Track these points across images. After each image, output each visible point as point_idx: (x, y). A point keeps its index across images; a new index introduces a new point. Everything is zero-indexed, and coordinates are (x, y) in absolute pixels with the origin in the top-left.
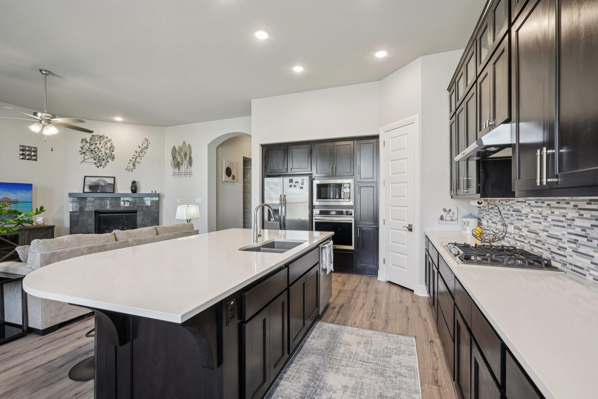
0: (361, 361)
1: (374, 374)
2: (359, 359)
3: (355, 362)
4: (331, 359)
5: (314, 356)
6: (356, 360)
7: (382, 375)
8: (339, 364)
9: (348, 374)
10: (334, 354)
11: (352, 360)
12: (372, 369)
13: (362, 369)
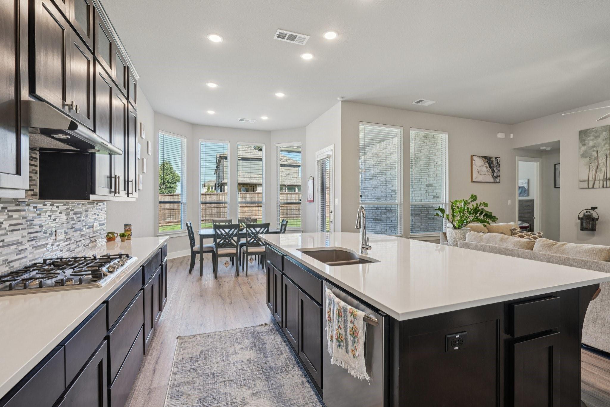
0: (232, 381)
1: (215, 372)
2: (235, 381)
3: (238, 376)
4: (262, 368)
5: (280, 365)
6: (237, 379)
7: (207, 375)
8: (251, 368)
9: (238, 363)
10: (263, 375)
11: (242, 377)
12: (218, 376)
13: (228, 372)
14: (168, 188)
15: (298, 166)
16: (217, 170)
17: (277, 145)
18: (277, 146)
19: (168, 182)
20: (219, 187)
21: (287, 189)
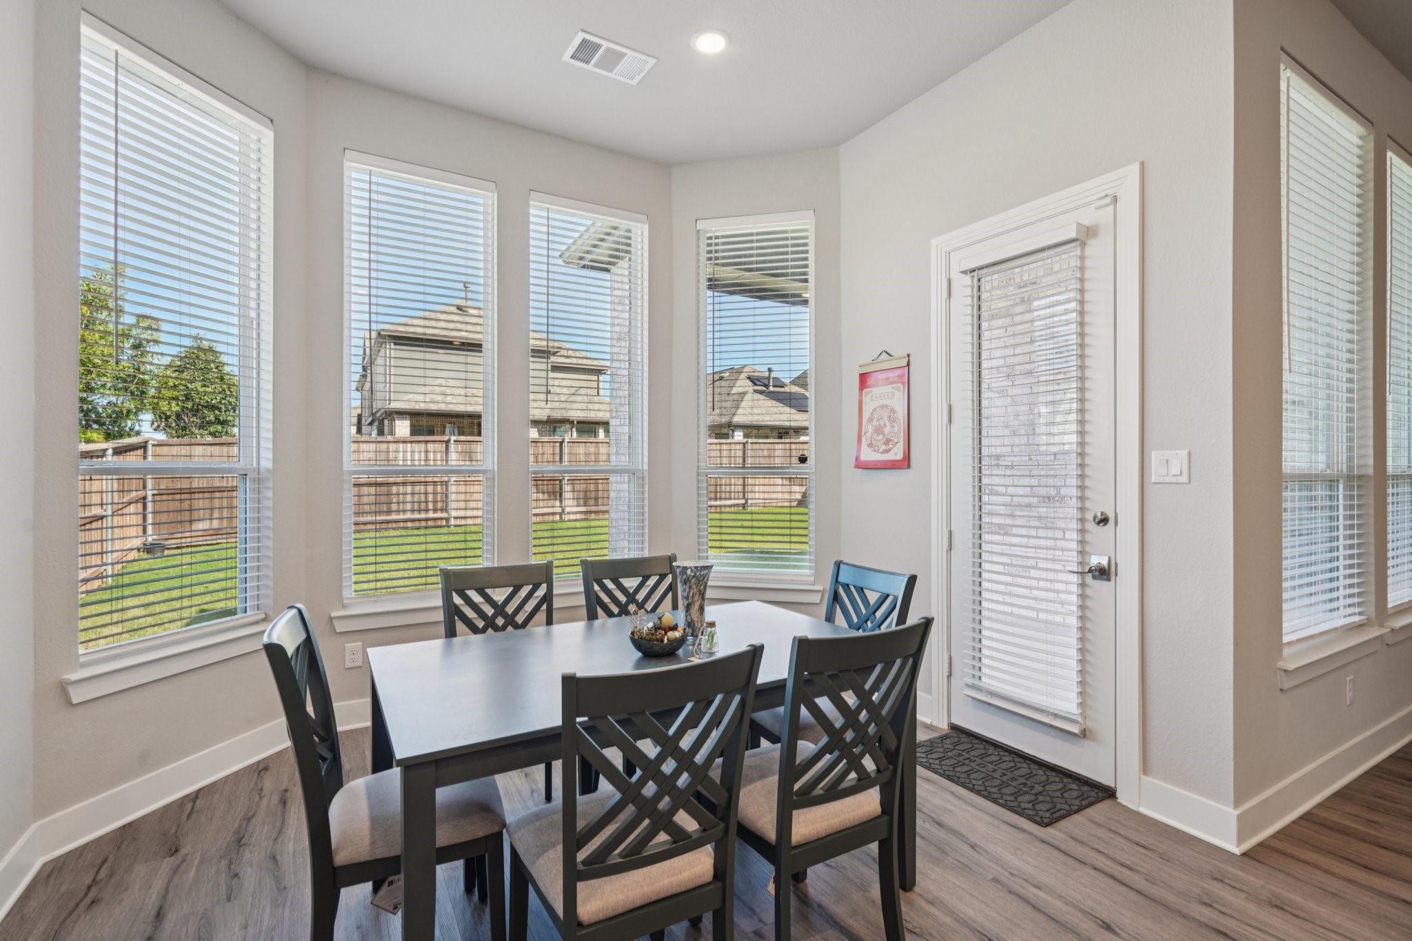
14: (210, 423)
15: (598, 372)
16: (364, 376)
17: (701, 225)
18: (698, 228)
19: (213, 408)
20: (376, 423)
21: (574, 430)
